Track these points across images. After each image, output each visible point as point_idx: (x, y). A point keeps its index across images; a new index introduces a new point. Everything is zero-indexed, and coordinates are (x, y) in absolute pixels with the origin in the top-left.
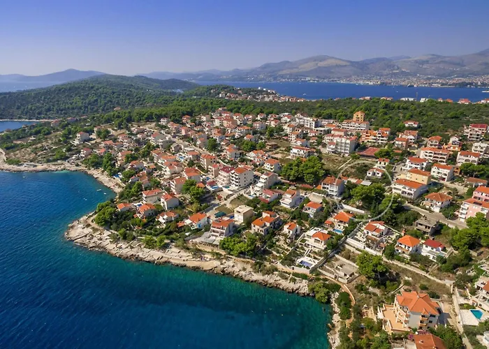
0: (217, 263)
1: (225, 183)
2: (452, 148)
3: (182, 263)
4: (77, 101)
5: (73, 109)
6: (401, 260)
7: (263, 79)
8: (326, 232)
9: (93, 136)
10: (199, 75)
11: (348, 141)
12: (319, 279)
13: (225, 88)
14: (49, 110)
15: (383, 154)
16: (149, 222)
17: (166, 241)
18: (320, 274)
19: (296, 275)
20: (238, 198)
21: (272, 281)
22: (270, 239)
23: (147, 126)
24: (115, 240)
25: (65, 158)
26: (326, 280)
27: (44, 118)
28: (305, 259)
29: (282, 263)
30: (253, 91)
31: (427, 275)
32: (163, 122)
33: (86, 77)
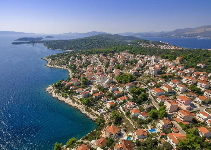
0: (77, 105)
1: (98, 79)
2: (201, 78)
3: (68, 103)
4: (84, 44)
5: (82, 47)
6: (129, 117)
7: (174, 37)
8: (115, 102)
9: (76, 58)
10: (144, 34)
11: (154, 70)
12: (101, 117)
13: (145, 41)
14: (74, 47)
15: (163, 77)
16: (67, 88)
17: (67, 95)
18: (103, 116)
19: (96, 114)
20: (98, 85)
21: (88, 115)
22: (97, 100)
23: (95, 56)
24: (56, 92)
25: (64, 65)
26: (103, 118)
27: (72, 50)
28: (102, 110)
29: (94, 109)
30: (157, 43)
31: (133, 124)
32: (100, 55)
33: (97, 34)
